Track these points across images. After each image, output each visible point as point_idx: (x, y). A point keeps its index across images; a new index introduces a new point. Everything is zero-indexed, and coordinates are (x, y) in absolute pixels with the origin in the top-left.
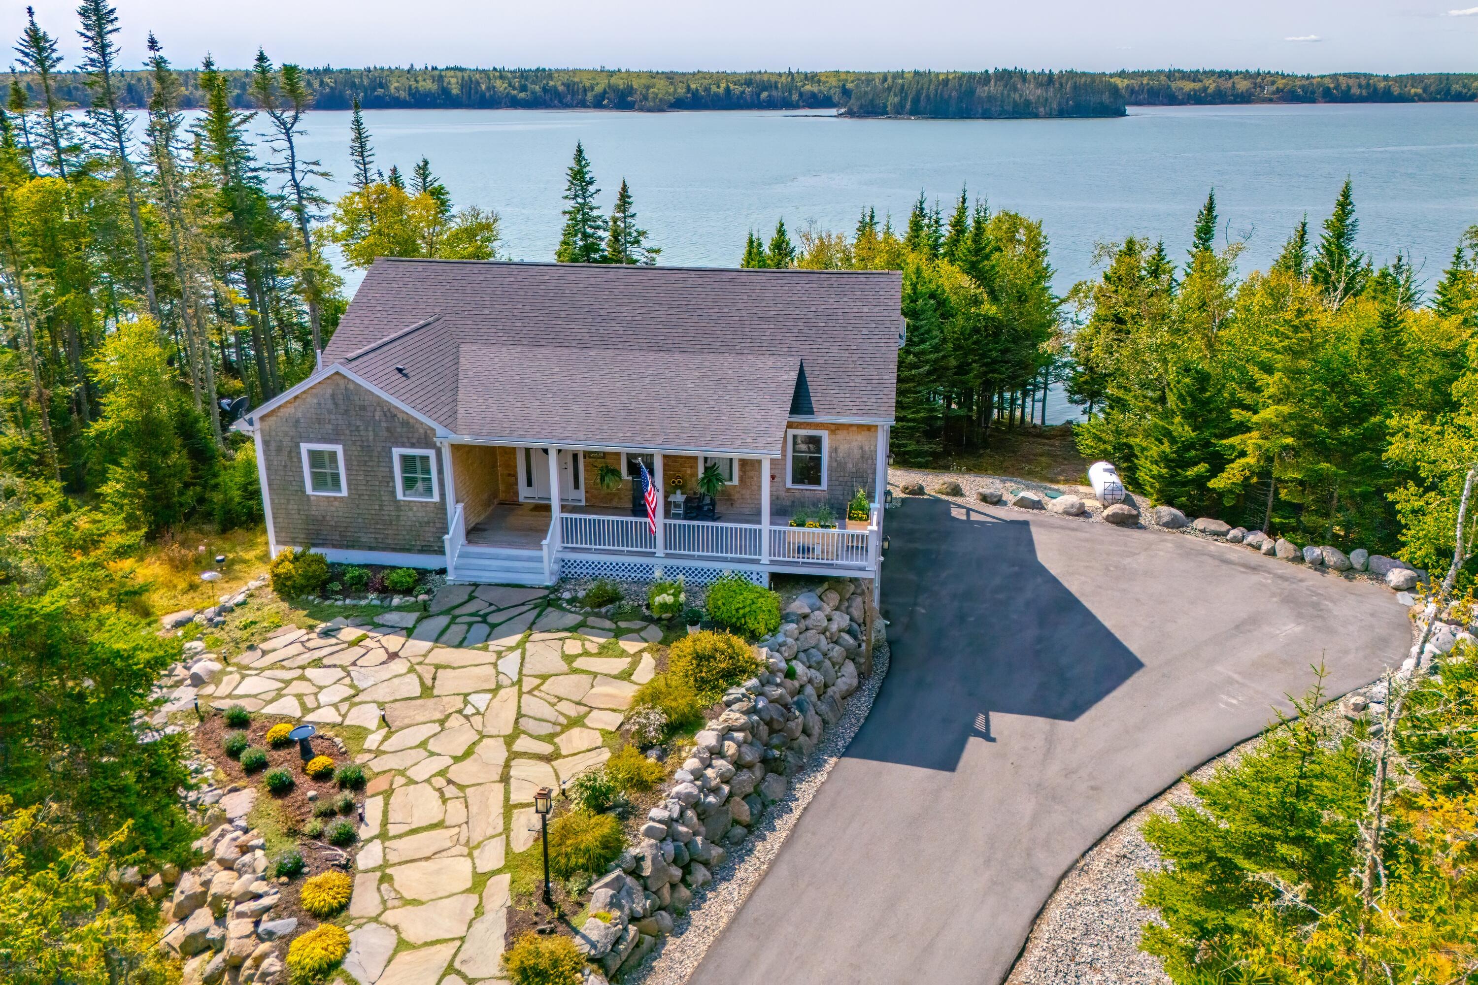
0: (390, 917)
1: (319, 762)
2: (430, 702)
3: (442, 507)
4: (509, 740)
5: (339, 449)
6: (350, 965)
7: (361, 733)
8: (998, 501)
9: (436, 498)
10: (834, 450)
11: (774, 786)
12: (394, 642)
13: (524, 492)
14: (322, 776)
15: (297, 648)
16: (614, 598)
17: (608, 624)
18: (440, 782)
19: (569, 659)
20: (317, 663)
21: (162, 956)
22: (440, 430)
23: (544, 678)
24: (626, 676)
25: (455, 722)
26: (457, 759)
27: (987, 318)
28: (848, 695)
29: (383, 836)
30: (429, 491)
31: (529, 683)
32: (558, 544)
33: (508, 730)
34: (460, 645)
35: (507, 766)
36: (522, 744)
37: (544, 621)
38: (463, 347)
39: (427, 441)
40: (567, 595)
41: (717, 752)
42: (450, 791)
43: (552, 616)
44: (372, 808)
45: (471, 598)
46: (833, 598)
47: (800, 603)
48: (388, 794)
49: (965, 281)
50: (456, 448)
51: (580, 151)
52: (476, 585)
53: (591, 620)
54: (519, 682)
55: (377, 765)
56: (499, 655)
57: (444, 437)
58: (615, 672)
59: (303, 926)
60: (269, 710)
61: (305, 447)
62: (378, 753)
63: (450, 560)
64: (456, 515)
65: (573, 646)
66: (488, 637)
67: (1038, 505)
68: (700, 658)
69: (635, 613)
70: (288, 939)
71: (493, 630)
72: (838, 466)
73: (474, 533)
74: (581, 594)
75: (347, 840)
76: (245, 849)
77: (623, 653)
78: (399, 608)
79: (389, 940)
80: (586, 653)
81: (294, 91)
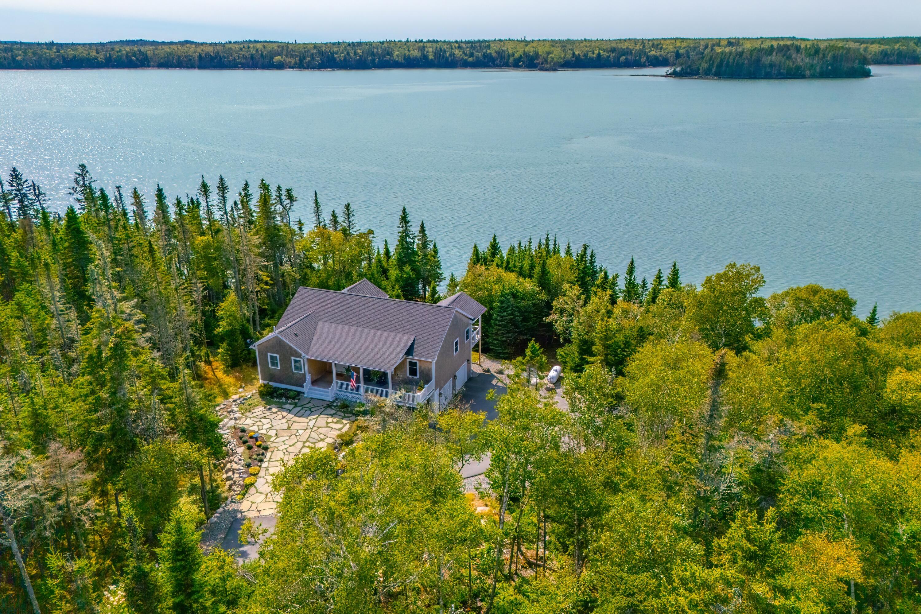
0: (266, 477)
1: (259, 443)
2: (289, 431)
3: (304, 374)
4: (304, 443)
5: (278, 356)
6: (256, 485)
7: (270, 437)
9: (303, 372)
10: (420, 367)
12: (285, 414)
14: (259, 446)
15: (261, 413)
16: (346, 406)
17: (342, 414)
18: (285, 451)
19: (327, 423)
20: (265, 417)
21: (222, 481)
22: (303, 354)
23: (319, 428)
24: (340, 430)
25: (293, 436)
26: (290, 446)
29: (269, 461)
30: (301, 370)
31: (315, 429)
32: (335, 389)
33: (305, 440)
34: (301, 417)
35: (302, 449)
36: (307, 444)
37: (326, 412)
38: (319, 323)
39: (300, 356)
40: (335, 404)
42: (287, 453)
43: (328, 410)
44: (268, 455)
45: (309, 402)
48: (272, 452)
50: (308, 359)
51: (404, 209)
52: (312, 398)
53: (339, 413)
54: (312, 428)
55: (272, 445)
56: (310, 420)
57: (306, 357)
58: (338, 428)
59: (248, 476)
60: (251, 429)
61: (269, 354)
62: (273, 442)
63: (306, 390)
64: (308, 377)
65: (330, 420)
66: (309, 415)
69: (350, 412)
70: (245, 478)
71: (312, 412)
72: (422, 372)
73: (314, 382)
74: (339, 404)
75: (261, 461)
76: (240, 460)
77: (342, 423)
78: (290, 404)
79: (265, 481)
80: (333, 422)
81: (290, 197)
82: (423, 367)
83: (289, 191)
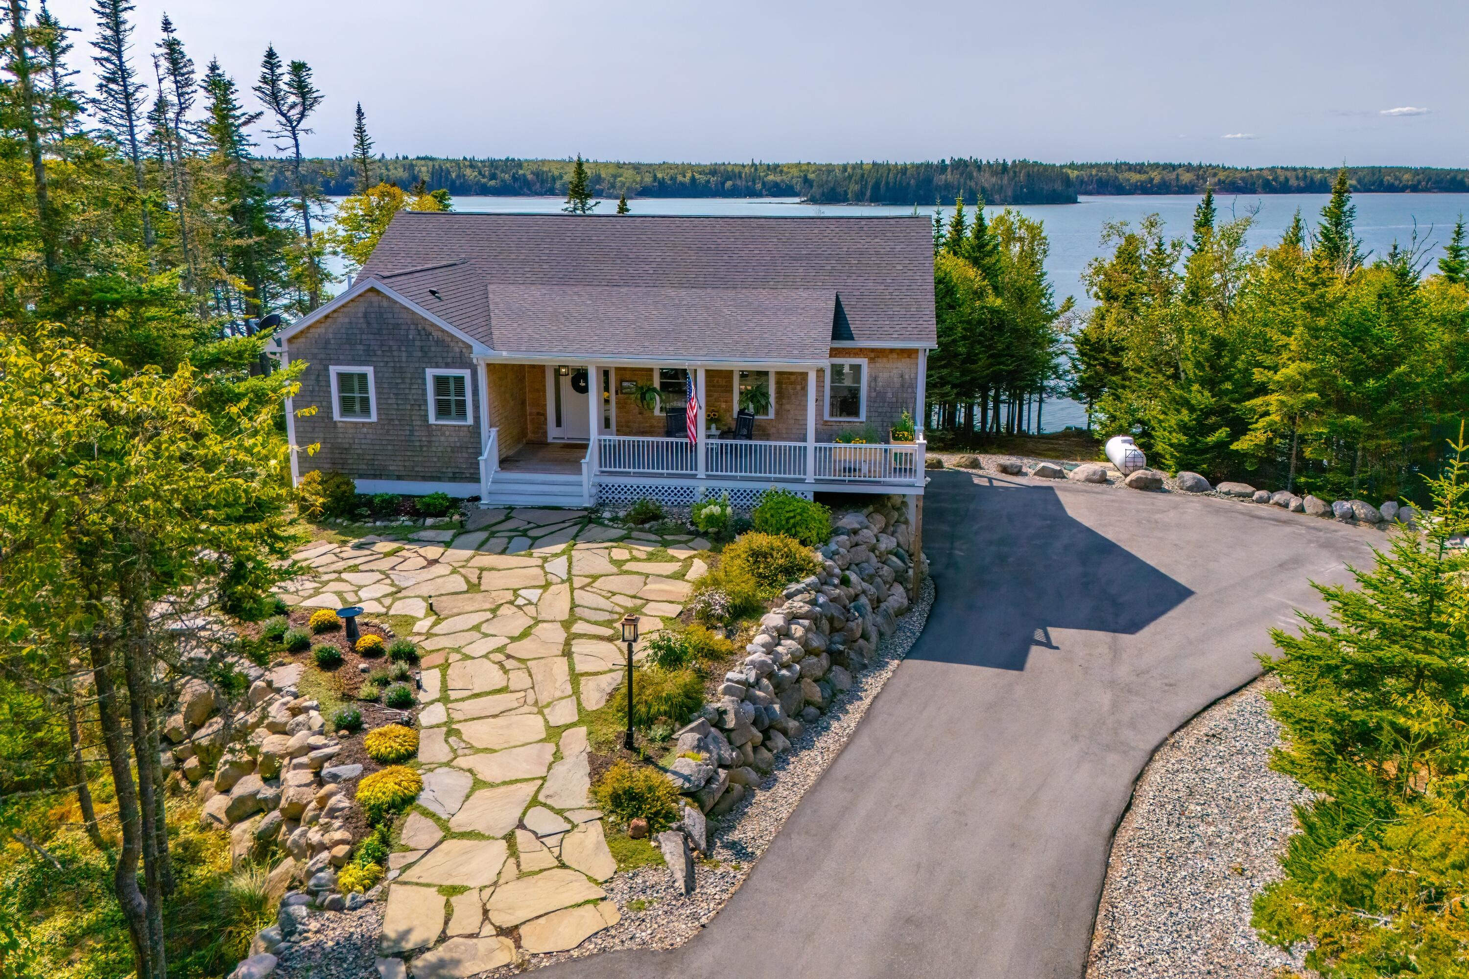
0: (461, 762)
1: (367, 640)
2: (479, 596)
3: (476, 429)
4: (567, 625)
5: (369, 370)
6: (424, 799)
7: (408, 621)
8: (1019, 472)
9: (470, 421)
10: (874, 379)
11: (841, 677)
12: (432, 552)
13: (553, 433)
14: (373, 653)
15: (330, 558)
16: (655, 517)
17: (653, 537)
18: (500, 657)
19: (619, 563)
20: (354, 569)
21: (205, 827)
22: (476, 347)
23: (595, 578)
24: (680, 576)
25: (505, 610)
26: (513, 639)
27: (994, 311)
28: (901, 613)
29: (444, 699)
30: (462, 414)
31: (578, 582)
32: (596, 468)
33: (565, 616)
34: (503, 552)
35: (568, 643)
36: (579, 627)
37: (586, 534)
38: (491, 287)
39: (462, 360)
40: (607, 515)
41: (783, 633)
42: (509, 664)
43: (594, 530)
44: (430, 679)
45: (508, 518)
46: (880, 520)
47: (849, 520)
48: (444, 667)
49: (972, 273)
50: (491, 367)
52: (511, 508)
53: (635, 534)
54: (570, 580)
55: (428, 645)
56: (545, 560)
57: (481, 354)
58: (668, 573)
59: (367, 770)
60: (308, 603)
61: (334, 370)
62: (429, 635)
63: (484, 487)
64: (490, 440)
65: (620, 554)
66: (531, 547)
67: (1059, 475)
68: (757, 555)
69: (680, 529)
70: (354, 782)
71: (534, 542)
72: (877, 396)
73: (505, 463)
74: (622, 514)
75: (405, 702)
76: (295, 712)
77: (673, 559)
78: (433, 527)
79: (466, 781)
80: (634, 559)
81: (301, 88)
82: (883, 376)
83: (298, 68)
